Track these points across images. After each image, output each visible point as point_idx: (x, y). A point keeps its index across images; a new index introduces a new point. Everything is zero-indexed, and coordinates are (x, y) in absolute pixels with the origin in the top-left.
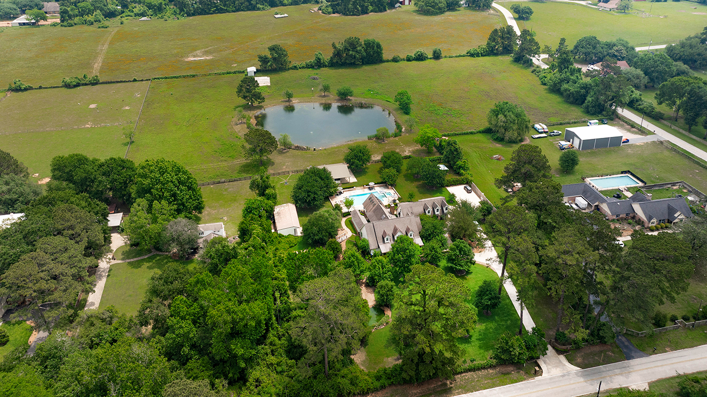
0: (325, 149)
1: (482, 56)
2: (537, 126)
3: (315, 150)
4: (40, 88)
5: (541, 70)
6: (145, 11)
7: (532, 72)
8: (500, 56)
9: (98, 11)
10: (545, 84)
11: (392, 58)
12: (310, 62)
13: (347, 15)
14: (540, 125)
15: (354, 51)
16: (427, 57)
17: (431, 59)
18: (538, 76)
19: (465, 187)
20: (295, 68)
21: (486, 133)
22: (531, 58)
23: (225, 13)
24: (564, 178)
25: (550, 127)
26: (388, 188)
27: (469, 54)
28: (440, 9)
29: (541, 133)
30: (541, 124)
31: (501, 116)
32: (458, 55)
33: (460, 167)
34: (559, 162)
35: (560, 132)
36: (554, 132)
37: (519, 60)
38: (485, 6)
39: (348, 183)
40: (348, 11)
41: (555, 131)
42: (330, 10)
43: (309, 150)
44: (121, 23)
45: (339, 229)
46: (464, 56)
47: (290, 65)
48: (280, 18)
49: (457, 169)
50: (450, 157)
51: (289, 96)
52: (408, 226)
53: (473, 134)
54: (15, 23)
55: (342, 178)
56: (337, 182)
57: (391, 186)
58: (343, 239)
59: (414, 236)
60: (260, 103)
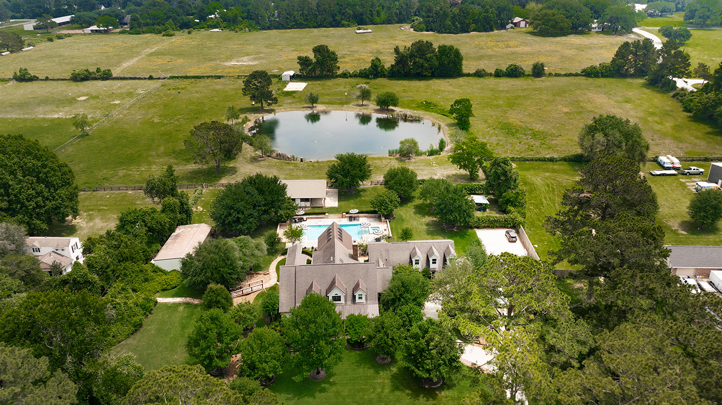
0: (317, 162)
2: (663, 159)
3: (302, 160)
4: (47, 79)
5: (687, 93)
6: (218, 22)
7: (674, 96)
8: (629, 79)
9: (170, 20)
10: (689, 111)
11: (475, 71)
12: (365, 69)
13: (442, 33)
14: (668, 158)
15: (422, 58)
16: (523, 74)
17: (529, 75)
18: (681, 102)
19: (507, 232)
20: (344, 76)
21: (576, 161)
22: (674, 79)
23: (305, 28)
24: (695, 237)
25: (684, 163)
26: (381, 221)
27: (584, 74)
28: (562, 29)
29: (669, 168)
30: (670, 156)
31: (600, 137)
32: (568, 73)
33: (508, 202)
34: (688, 210)
35: (701, 170)
36: (691, 169)
37: (657, 82)
38: (625, 29)
39: (322, 207)
40: (444, 27)
41: (693, 168)
42: (423, 26)
43: (294, 161)
44: (189, 33)
45: (261, 272)
46: (576, 75)
47: (339, 72)
48: (362, 33)
49: (504, 204)
50: (495, 184)
51: (313, 100)
52: (360, 279)
53: (553, 161)
54: (88, 30)
55: (311, 199)
56: (303, 204)
57: (385, 219)
58: (254, 289)
59: (366, 300)
60: (269, 104)
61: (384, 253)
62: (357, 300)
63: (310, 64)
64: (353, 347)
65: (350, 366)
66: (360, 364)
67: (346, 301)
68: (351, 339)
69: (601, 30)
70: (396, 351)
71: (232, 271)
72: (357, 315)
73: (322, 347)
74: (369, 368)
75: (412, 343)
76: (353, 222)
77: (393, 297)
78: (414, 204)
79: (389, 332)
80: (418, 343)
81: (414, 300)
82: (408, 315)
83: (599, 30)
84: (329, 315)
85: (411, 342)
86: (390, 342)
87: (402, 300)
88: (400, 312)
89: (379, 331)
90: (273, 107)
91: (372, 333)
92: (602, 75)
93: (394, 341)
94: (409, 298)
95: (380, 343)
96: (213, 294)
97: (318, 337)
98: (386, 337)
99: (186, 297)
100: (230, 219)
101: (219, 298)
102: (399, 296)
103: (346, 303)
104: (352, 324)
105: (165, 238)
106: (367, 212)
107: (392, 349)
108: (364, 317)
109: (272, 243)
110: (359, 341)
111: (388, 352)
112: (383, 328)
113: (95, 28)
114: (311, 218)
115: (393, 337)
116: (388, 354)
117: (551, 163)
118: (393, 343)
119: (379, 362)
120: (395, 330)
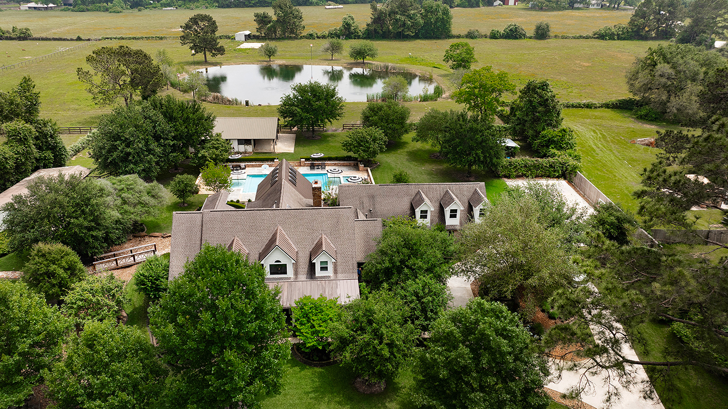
0: (269, 106)
1: (618, 39)
3: (247, 104)
8: (651, 42)
11: (466, 34)
12: (335, 29)
15: (404, 15)
16: (524, 35)
17: (530, 38)
20: (311, 36)
26: (358, 170)
27: (597, 36)
32: (578, 35)
33: (549, 143)
39: (270, 152)
43: (237, 105)
44: (139, 10)
45: (157, 234)
46: (587, 38)
47: (304, 33)
48: (332, 8)
49: (543, 146)
50: (528, 120)
51: (270, 52)
52: (324, 236)
53: (591, 108)
54: (25, 6)
55: (254, 140)
56: (242, 148)
57: (364, 167)
58: (138, 259)
59: (336, 272)
60: (214, 55)
61: (366, 200)
62: (318, 273)
63: (270, 22)
64: (309, 359)
65: (300, 399)
66: (323, 393)
67: (296, 273)
68: (304, 344)
69: (600, 7)
70: (397, 368)
71: (93, 224)
72: (316, 298)
73: (230, 363)
74: (339, 403)
75: (440, 354)
76: (316, 171)
77: (387, 264)
78: (406, 150)
79: (384, 330)
80: (453, 354)
81: (429, 270)
82: (419, 298)
83: (597, 7)
84: (250, 294)
85: (436, 352)
86: (386, 353)
87: (406, 270)
88: (403, 293)
89: (362, 330)
90: (219, 58)
91: (345, 332)
92: (618, 38)
93: (395, 350)
94: (420, 267)
95: (365, 353)
96: (41, 260)
97: (222, 340)
98: (376, 342)
99: (15, 270)
100: (115, 155)
101: (53, 267)
102: (398, 264)
103: (296, 278)
104: (306, 316)
105: (8, 184)
106: (336, 159)
107: (390, 367)
108: (331, 301)
109: (183, 191)
110: (320, 348)
111: (380, 371)
112: (370, 322)
113: (33, 5)
114: (253, 166)
115: (393, 341)
116: (380, 375)
117: (589, 109)
118: (392, 353)
119: (361, 390)
120: (397, 326)
